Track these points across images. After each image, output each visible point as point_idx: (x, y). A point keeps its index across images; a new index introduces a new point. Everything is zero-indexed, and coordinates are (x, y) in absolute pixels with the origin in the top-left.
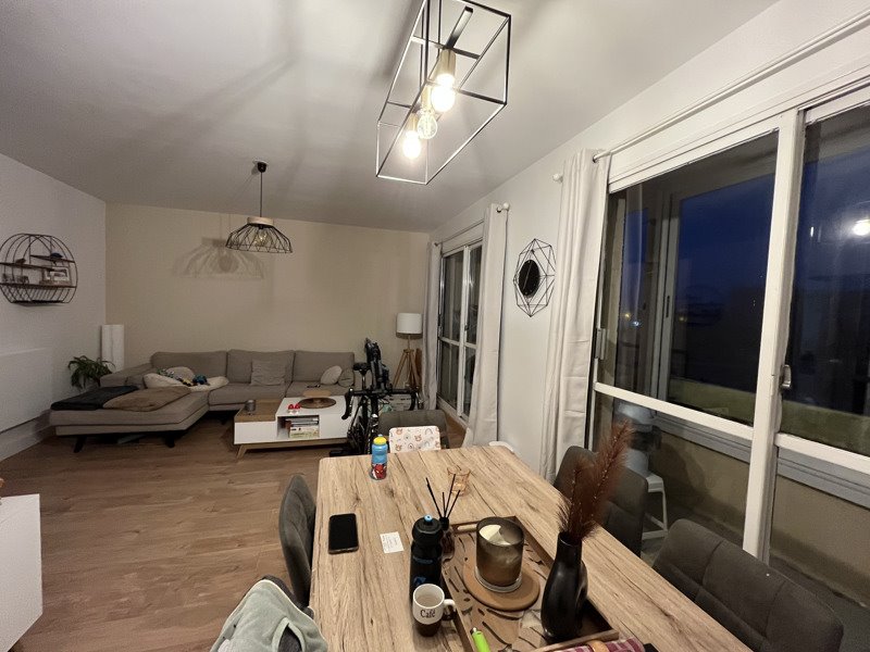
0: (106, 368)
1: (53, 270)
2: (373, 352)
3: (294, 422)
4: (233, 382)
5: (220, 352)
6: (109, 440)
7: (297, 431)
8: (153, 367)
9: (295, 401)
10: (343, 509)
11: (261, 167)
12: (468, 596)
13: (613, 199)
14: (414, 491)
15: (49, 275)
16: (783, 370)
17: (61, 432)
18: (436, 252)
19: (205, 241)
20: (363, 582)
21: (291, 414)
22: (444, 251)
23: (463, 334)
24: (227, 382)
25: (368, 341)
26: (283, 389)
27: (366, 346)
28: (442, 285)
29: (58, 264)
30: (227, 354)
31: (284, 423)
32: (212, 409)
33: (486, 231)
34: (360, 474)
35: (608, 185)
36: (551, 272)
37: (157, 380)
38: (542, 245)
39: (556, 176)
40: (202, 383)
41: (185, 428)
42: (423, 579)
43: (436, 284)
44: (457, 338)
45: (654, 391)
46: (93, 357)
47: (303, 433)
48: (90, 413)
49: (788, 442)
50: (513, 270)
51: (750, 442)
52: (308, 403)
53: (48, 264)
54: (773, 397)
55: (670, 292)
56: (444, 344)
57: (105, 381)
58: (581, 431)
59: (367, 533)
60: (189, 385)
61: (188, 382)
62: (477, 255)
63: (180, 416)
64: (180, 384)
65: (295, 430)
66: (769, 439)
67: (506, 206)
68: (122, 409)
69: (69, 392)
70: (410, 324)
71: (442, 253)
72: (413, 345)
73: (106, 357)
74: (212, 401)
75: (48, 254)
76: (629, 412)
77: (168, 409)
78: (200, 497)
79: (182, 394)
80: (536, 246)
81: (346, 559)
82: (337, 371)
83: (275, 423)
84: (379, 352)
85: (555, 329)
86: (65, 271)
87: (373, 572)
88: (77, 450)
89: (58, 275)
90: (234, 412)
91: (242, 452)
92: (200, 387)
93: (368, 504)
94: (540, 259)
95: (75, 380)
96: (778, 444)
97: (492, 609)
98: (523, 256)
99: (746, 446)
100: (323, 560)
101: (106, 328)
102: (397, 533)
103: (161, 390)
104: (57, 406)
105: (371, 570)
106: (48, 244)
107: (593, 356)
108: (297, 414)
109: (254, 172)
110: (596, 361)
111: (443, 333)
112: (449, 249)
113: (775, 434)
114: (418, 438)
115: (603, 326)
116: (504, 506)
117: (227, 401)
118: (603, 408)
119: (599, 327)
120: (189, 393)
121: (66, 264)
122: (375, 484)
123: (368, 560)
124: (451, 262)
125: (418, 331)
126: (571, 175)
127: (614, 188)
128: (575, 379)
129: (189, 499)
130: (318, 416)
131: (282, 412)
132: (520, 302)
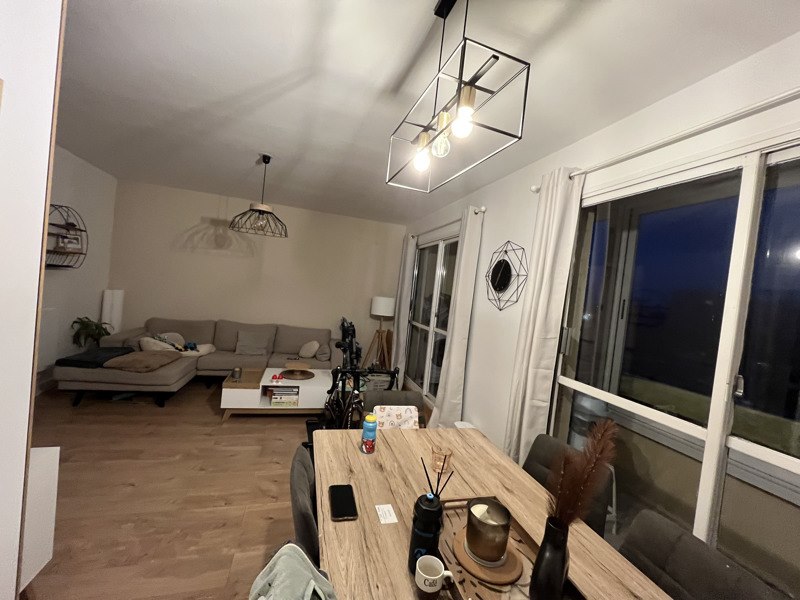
0: (105, 330)
1: (66, 238)
2: (348, 331)
3: (275, 391)
4: (220, 349)
5: (209, 321)
6: (104, 397)
7: (278, 400)
8: (147, 331)
9: (278, 371)
10: (340, 480)
11: (266, 159)
12: (460, 568)
13: (584, 212)
14: (400, 466)
15: (63, 242)
16: (737, 379)
17: (62, 386)
18: (412, 243)
19: (203, 220)
20: (365, 549)
21: (274, 384)
22: (420, 243)
23: (433, 320)
24: (214, 349)
25: (344, 320)
26: (264, 359)
27: (343, 325)
28: (416, 272)
29: (71, 232)
30: (216, 323)
31: (267, 391)
32: (200, 373)
33: (463, 228)
34: (350, 447)
35: (581, 200)
36: (523, 272)
37: (152, 344)
38: (515, 247)
39: (534, 188)
40: (192, 349)
41: (176, 390)
42: (423, 551)
43: (411, 271)
44: (427, 323)
45: (606, 385)
46: (94, 319)
47: (283, 402)
48: (90, 370)
49: (738, 444)
50: (486, 267)
51: (704, 442)
52: (289, 374)
53: (63, 232)
54: (727, 403)
55: (626, 296)
56: (413, 328)
57: (104, 342)
58: (543, 420)
59: (364, 504)
60: (181, 350)
61: (180, 347)
62: (452, 249)
63: (172, 379)
64: (173, 349)
65: (276, 399)
66: (721, 441)
67: (483, 209)
68: (121, 369)
69: (71, 351)
70: (384, 307)
71: (417, 245)
72: (385, 326)
73: (105, 319)
74: (200, 366)
75: (63, 223)
76: (586, 404)
77: (162, 372)
78: (188, 456)
79: (175, 358)
80: (509, 248)
81: (346, 526)
82: (315, 346)
83: (259, 391)
84: (354, 331)
85: (525, 324)
86: (77, 239)
87: (373, 541)
88: (75, 403)
89: (69, 242)
90: (222, 378)
91: (227, 415)
92: (190, 353)
93: (361, 476)
94: (513, 259)
95: (76, 339)
96: (729, 446)
97: (482, 582)
98: (496, 255)
99: (700, 445)
100: (327, 528)
101: (108, 293)
102: (390, 506)
103: (155, 354)
104: (61, 363)
105: (371, 540)
106: (65, 215)
107: (559, 352)
108: (280, 384)
109: (258, 162)
110: (561, 356)
111: (414, 318)
112: (426, 241)
113: (727, 436)
114: (399, 416)
115: (569, 325)
116: (483, 486)
117: (214, 367)
118: (564, 398)
119: (565, 325)
120: (181, 357)
121: (79, 233)
122: (364, 458)
123: (367, 528)
124: (426, 254)
125: (390, 314)
126: (548, 188)
127: (586, 204)
128: (542, 371)
129: (178, 457)
130: (298, 387)
131: (266, 381)
132: (491, 297)
